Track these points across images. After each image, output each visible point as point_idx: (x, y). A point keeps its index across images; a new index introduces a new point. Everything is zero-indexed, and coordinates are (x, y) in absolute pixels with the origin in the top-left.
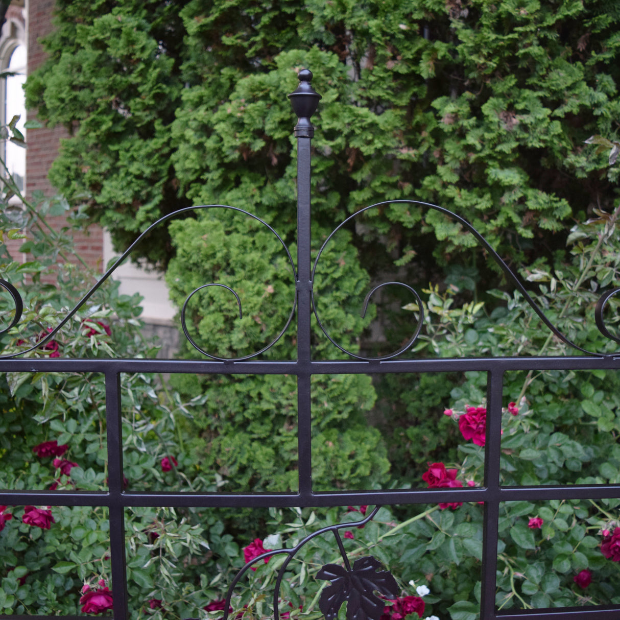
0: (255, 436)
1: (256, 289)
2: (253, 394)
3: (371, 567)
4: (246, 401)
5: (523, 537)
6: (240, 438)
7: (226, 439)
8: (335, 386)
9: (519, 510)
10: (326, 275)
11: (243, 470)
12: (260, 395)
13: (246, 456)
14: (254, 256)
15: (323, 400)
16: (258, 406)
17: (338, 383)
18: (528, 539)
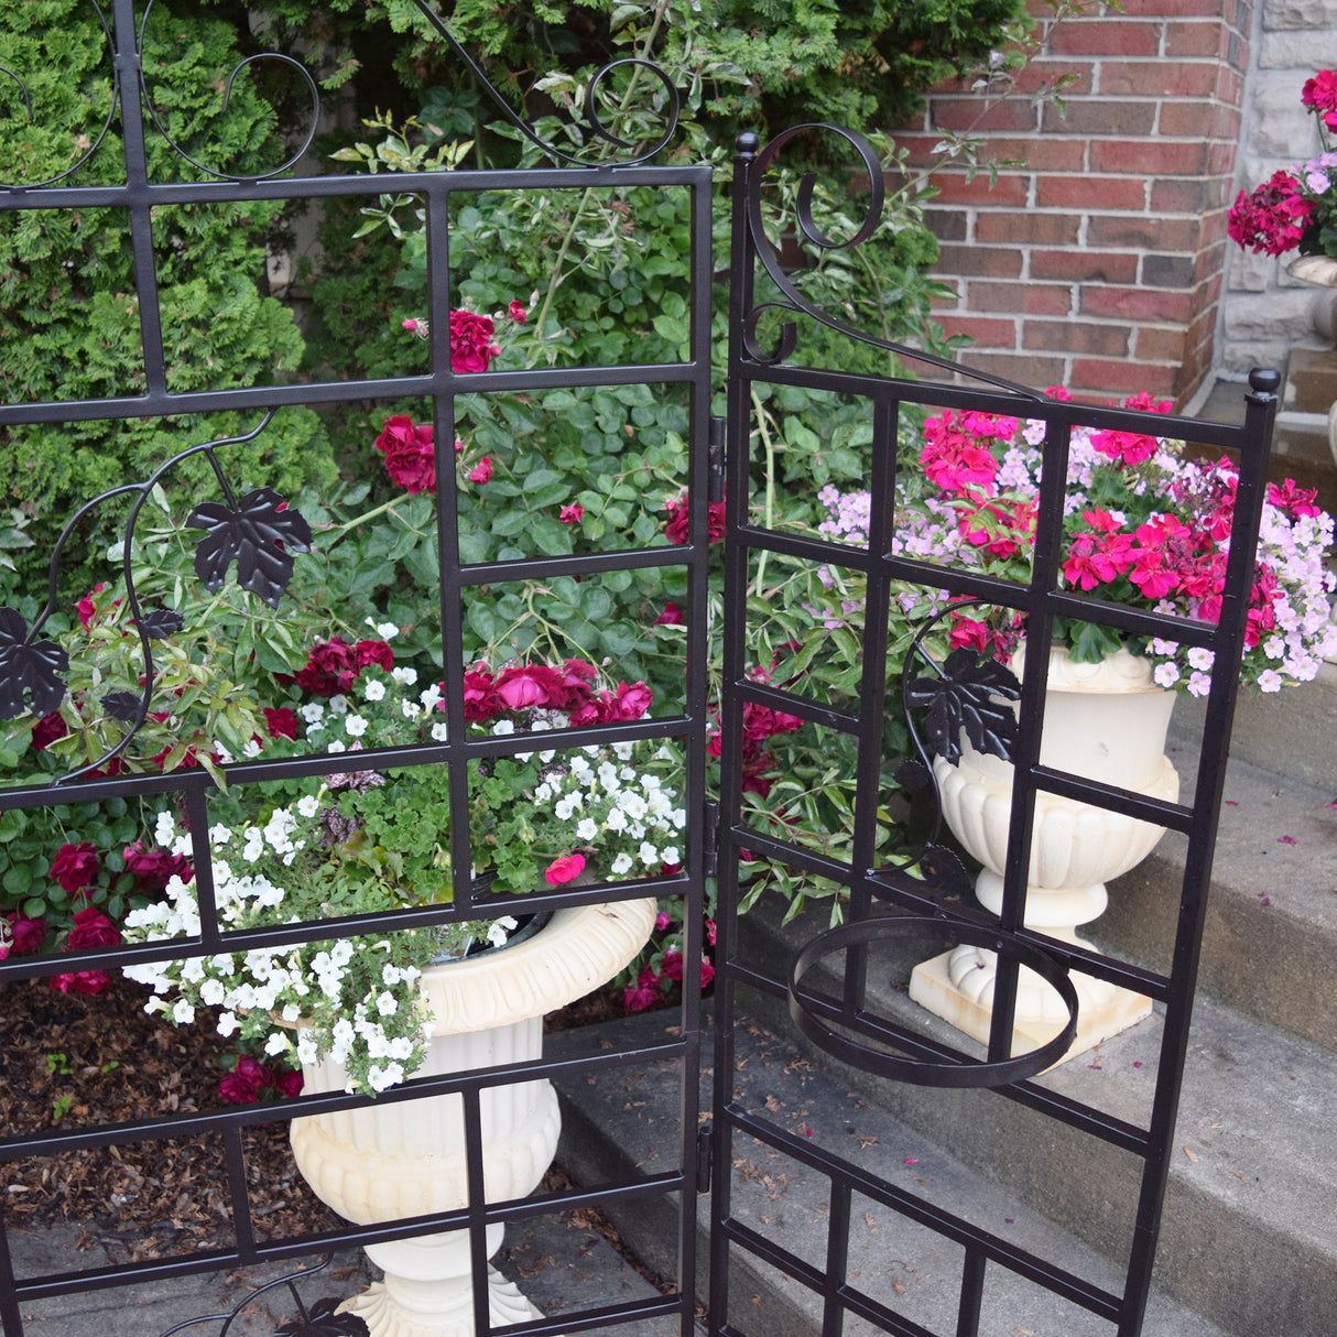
0: (82, 437)
1: (55, 142)
2: (70, 353)
3: (268, 504)
4: (56, 369)
5: (553, 540)
6: (52, 443)
7: (25, 446)
8: (224, 326)
9: (546, 496)
10: (191, 112)
11: (63, 503)
12: (82, 354)
13: (69, 473)
14: (47, 77)
15: (205, 353)
16: (81, 377)
17: (229, 320)
18: (561, 541)
